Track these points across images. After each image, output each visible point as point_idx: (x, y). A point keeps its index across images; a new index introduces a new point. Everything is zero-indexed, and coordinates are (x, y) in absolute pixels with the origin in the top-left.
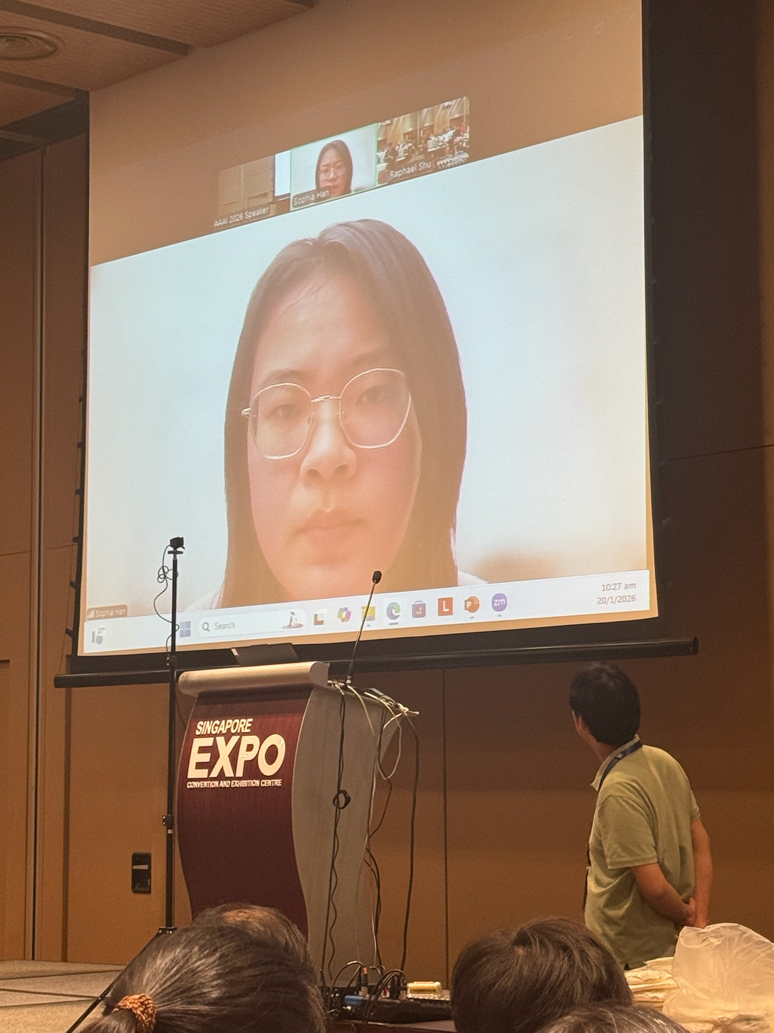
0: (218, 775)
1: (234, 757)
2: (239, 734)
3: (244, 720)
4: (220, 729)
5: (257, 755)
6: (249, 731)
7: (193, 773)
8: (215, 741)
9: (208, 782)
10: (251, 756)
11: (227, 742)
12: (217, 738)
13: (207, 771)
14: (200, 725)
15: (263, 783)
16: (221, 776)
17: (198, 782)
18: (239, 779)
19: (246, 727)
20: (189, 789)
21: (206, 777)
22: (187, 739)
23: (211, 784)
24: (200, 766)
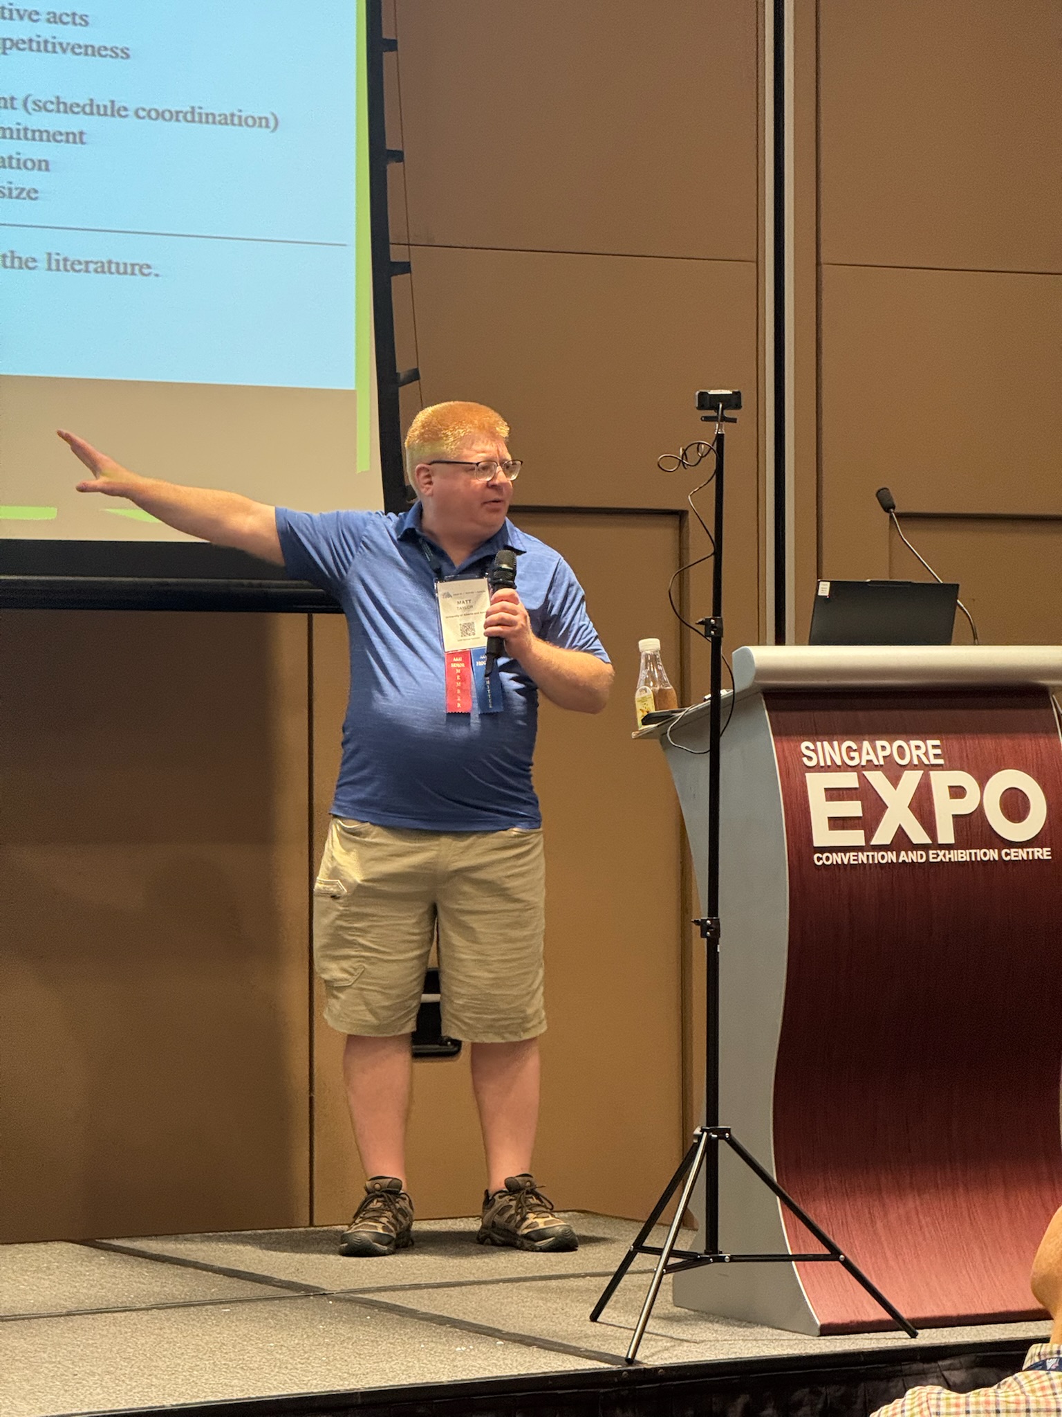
0: (892, 842)
1: (922, 806)
2: (915, 767)
3: (920, 743)
4: (865, 758)
5: (981, 806)
6: (941, 761)
7: (822, 836)
8: (862, 779)
9: (870, 854)
10: (966, 806)
11: (895, 781)
12: (867, 774)
13: (863, 831)
14: (807, 748)
15: (1007, 854)
16: (901, 841)
17: (843, 854)
18: (948, 847)
19: (931, 757)
20: (818, 867)
21: (863, 844)
22: (786, 775)
23: (878, 856)
24: (837, 823)
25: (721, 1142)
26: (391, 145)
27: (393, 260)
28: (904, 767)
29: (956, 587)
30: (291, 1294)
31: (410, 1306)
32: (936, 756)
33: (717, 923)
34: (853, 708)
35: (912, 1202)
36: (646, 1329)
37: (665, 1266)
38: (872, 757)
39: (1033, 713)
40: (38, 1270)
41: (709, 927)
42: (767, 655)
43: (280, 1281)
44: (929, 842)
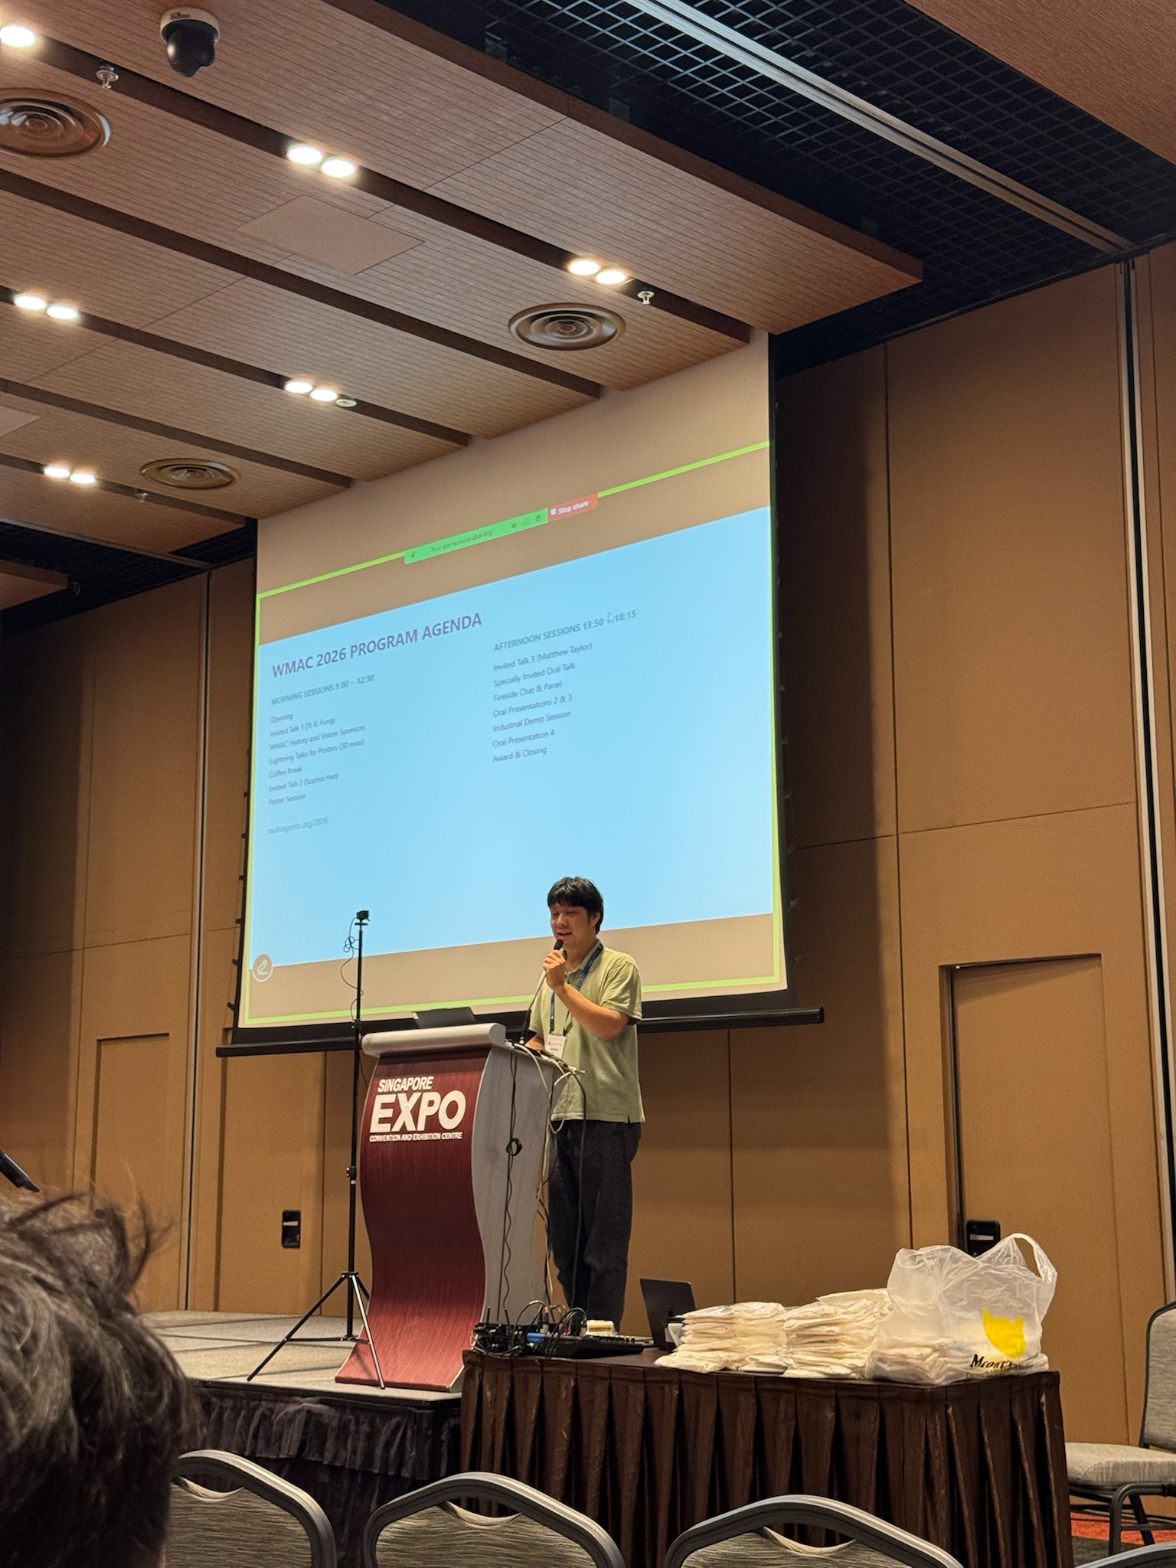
20: (371, 1144)
22: (370, 1097)
24: (383, 1121)
34: (409, 1061)
35: (416, 1321)
38: (404, 1086)
39: (478, 1060)
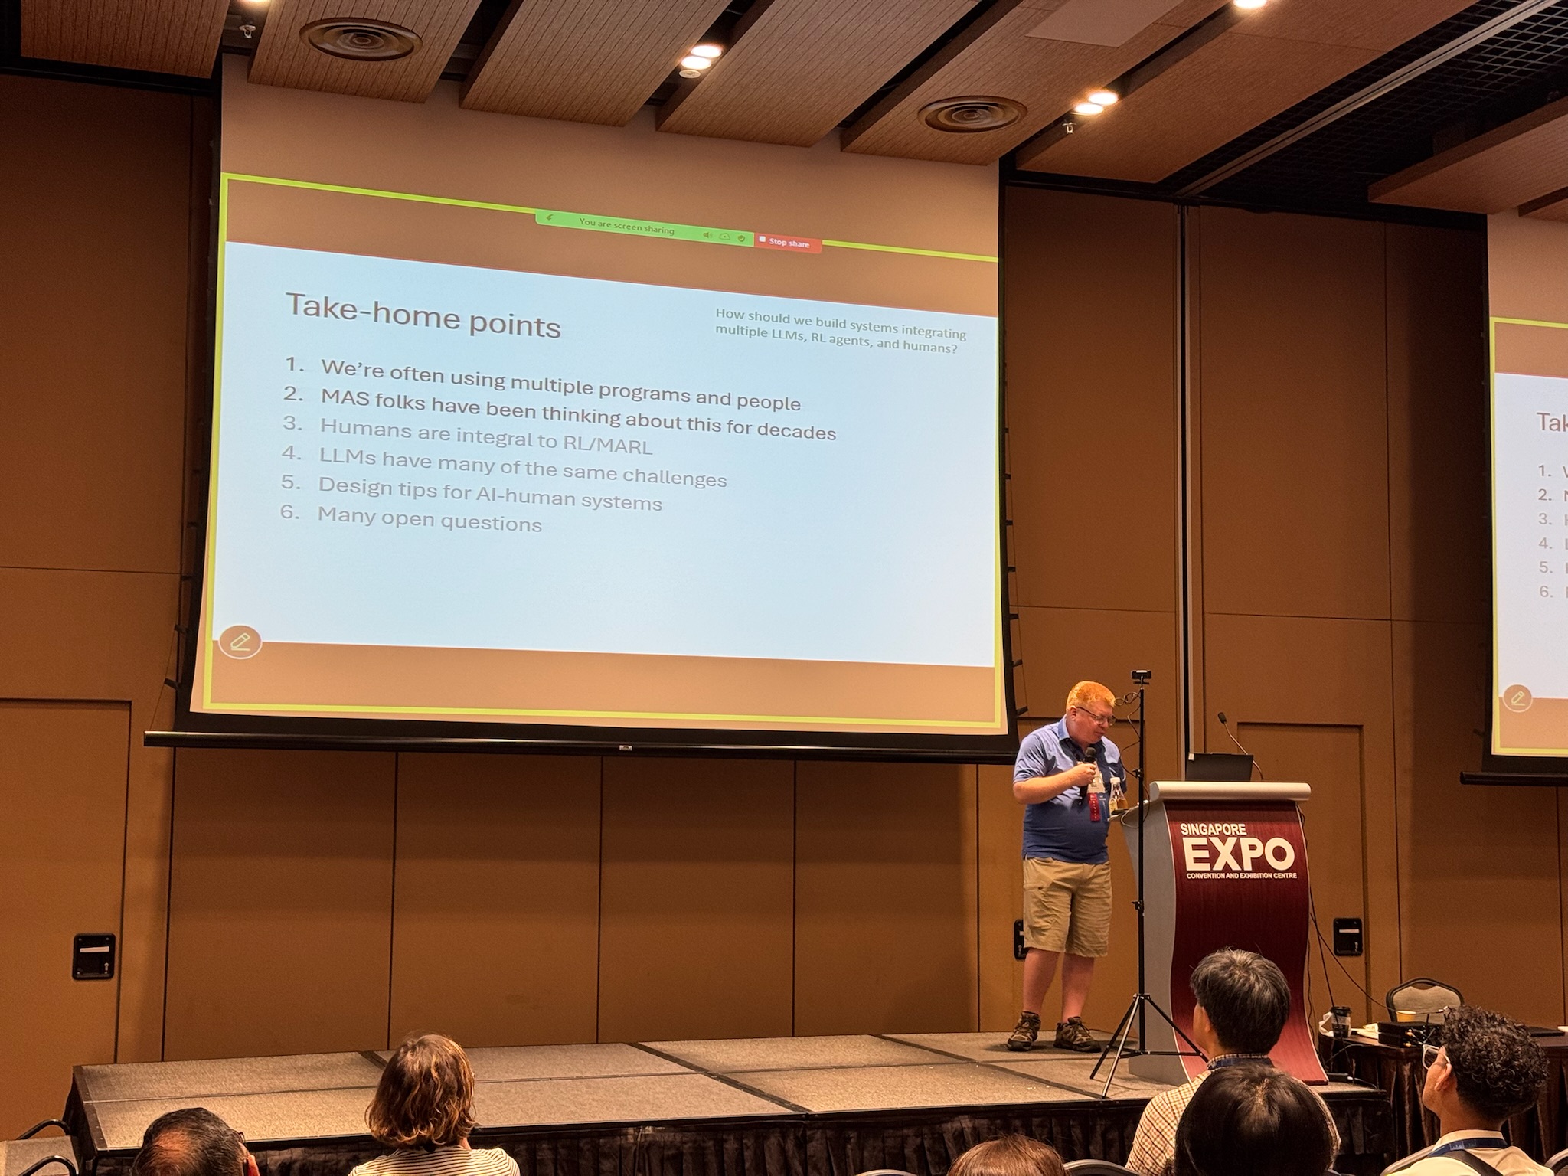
0: (1223, 869)
1: (1237, 853)
2: (1234, 836)
3: (1235, 825)
4: (1210, 832)
5: (1264, 854)
6: (1245, 834)
7: (1191, 865)
8: (1209, 841)
9: (1213, 874)
10: (1257, 854)
11: (1224, 842)
12: (1210, 838)
13: (1209, 864)
14: (1184, 827)
15: (1276, 876)
16: (1227, 869)
17: (1200, 874)
18: (1249, 872)
19: (1240, 831)
20: (1189, 880)
21: (1209, 869)
22: (1174, 838)
23: (1216, 876)
24: (1197, 860)
25: (1146, 1001)
26: (1009, 565)
27: (1011, 613)
28: (1229, 836)
29: (1252, 756)
30: (960, 1061)
31: (1012, 1069)
32: (1243, 831)
33: (1143, 903)
34: (1205, 809)
36: (1112, 1082)
37: (1120, 1055)
38: (1213, 831)
39: (1288, 813)
40: (855, 1047)
41: (1139, 905)
42: (1164, 786)
43: (958, 1056)
44: (1240, 869)
